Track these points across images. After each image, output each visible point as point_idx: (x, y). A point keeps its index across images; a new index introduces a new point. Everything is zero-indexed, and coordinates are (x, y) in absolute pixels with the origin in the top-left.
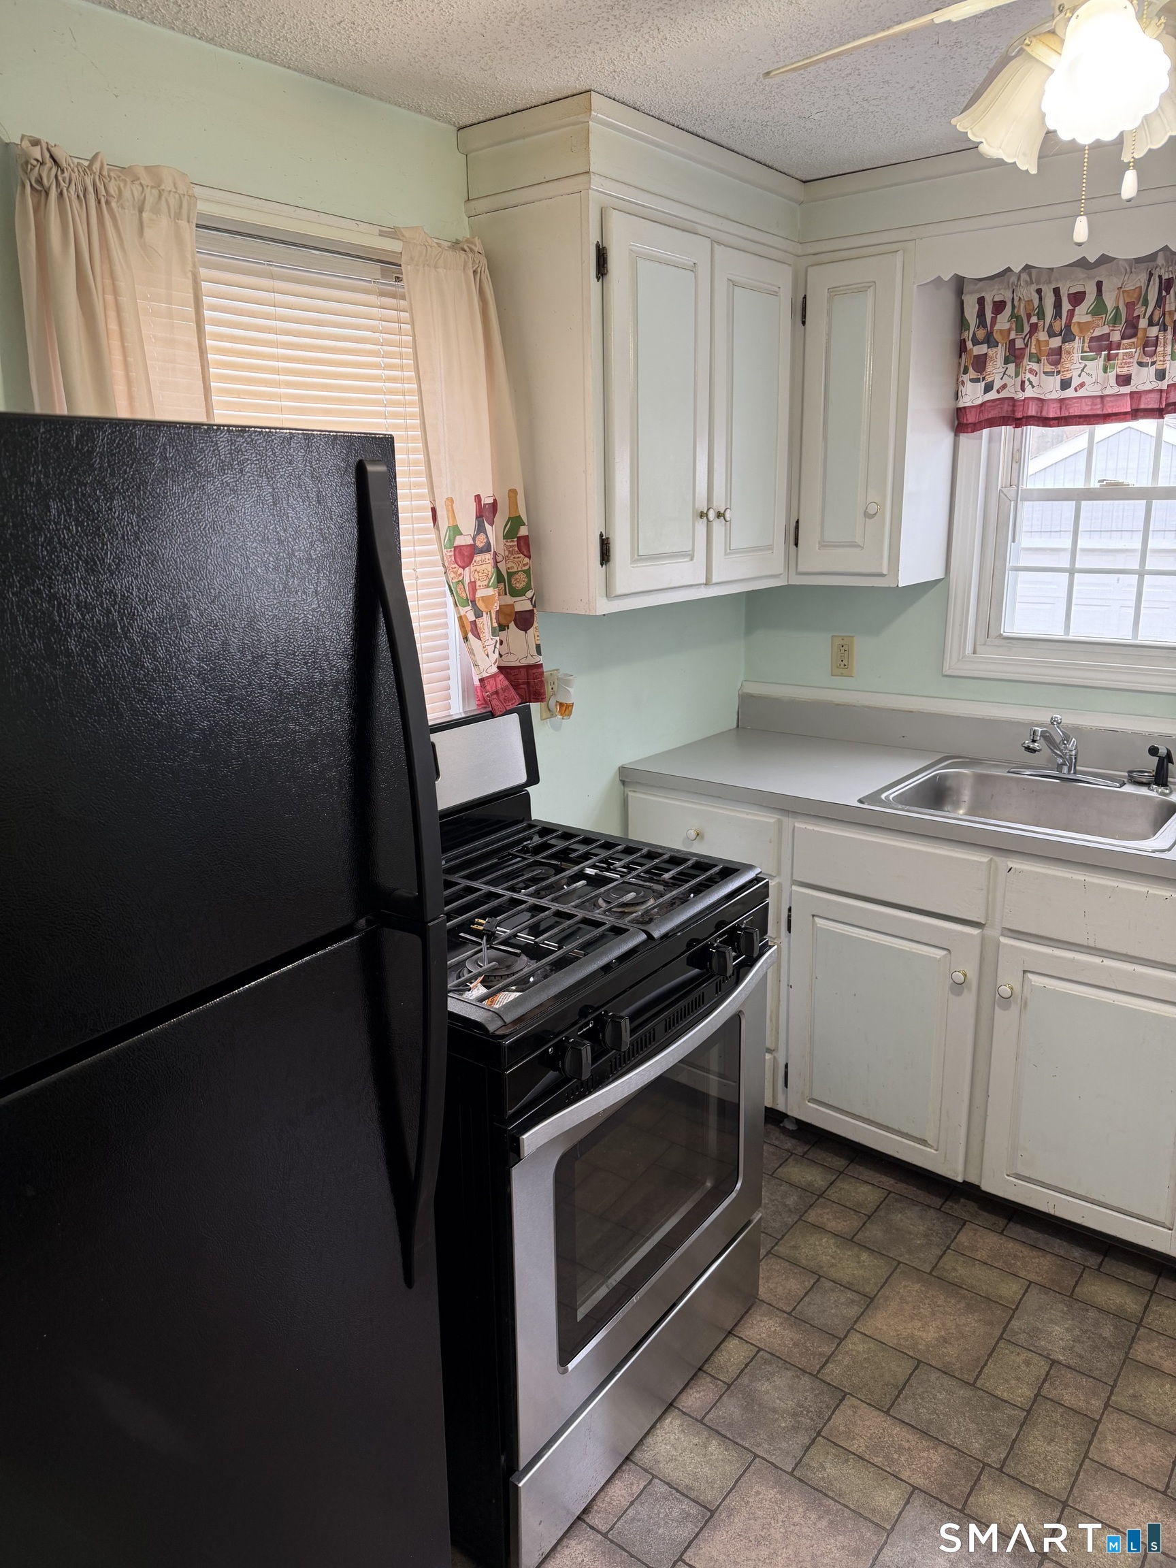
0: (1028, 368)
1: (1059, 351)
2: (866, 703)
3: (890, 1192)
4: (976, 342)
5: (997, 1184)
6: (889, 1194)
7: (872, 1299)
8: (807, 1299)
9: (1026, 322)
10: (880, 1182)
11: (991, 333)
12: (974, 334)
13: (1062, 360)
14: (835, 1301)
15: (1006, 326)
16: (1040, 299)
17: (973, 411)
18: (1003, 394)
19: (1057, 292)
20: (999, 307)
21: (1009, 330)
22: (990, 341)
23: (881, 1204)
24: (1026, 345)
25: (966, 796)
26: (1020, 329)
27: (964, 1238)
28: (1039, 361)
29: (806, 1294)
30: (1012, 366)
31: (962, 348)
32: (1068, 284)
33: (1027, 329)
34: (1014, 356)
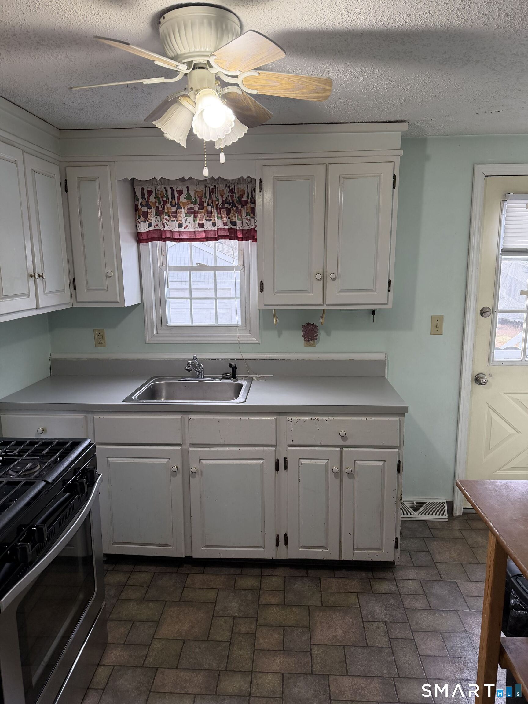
0: (165, 218)
1: (176, 212)
2: (114, 358)
3: (155, 573)
4: (142, 206)
5: (199, 553)
6: (154, 574)
7: (158, 622)
8: (130, 634)
9: (162, 199)
10: (149, 570)
11: (148, 203)
12: (141, 202)
13: (178, 216)
14: (143, 629)
15: (154, 200)
16: (166, 191)
17: (145, 234)
18: (156, 228)
19: (172, 189)
20: (150, 192)
21: (155, 202)
22: (148, 205)
23: (152, 579)
24: (163, 209)
25: (164, 392)
26: (160, 202)
27: (189, 581)
28: (169, 216)
29: (129, 632)
30: (158, 217)
31: (136, 208)
32: (176, 187)
33: (162, 203)
34: (158, 213)
